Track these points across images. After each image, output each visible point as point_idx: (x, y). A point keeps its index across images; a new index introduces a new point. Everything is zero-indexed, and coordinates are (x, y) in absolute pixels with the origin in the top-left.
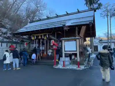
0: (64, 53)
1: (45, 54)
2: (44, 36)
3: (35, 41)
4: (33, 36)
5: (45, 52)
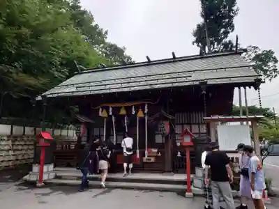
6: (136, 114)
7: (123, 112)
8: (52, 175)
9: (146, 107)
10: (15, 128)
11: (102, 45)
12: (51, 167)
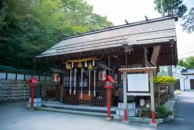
0: (125, 95)
1: (89, 95)
2: (88, 62)
3: (71, 71)
4: (68, 63)
5: (90, 91)
6: (88, 67)
7: (80, 66)
8: (40, 105)
9: (93, 62)
10: (26, 76)
11: (90, 16)
12: (40, 100)
